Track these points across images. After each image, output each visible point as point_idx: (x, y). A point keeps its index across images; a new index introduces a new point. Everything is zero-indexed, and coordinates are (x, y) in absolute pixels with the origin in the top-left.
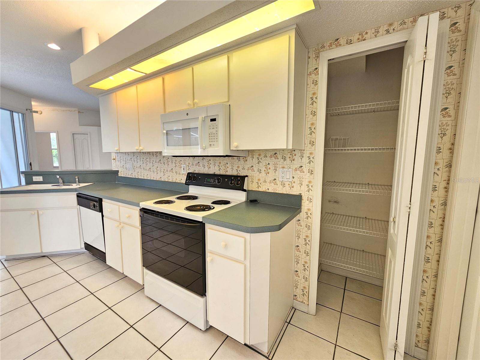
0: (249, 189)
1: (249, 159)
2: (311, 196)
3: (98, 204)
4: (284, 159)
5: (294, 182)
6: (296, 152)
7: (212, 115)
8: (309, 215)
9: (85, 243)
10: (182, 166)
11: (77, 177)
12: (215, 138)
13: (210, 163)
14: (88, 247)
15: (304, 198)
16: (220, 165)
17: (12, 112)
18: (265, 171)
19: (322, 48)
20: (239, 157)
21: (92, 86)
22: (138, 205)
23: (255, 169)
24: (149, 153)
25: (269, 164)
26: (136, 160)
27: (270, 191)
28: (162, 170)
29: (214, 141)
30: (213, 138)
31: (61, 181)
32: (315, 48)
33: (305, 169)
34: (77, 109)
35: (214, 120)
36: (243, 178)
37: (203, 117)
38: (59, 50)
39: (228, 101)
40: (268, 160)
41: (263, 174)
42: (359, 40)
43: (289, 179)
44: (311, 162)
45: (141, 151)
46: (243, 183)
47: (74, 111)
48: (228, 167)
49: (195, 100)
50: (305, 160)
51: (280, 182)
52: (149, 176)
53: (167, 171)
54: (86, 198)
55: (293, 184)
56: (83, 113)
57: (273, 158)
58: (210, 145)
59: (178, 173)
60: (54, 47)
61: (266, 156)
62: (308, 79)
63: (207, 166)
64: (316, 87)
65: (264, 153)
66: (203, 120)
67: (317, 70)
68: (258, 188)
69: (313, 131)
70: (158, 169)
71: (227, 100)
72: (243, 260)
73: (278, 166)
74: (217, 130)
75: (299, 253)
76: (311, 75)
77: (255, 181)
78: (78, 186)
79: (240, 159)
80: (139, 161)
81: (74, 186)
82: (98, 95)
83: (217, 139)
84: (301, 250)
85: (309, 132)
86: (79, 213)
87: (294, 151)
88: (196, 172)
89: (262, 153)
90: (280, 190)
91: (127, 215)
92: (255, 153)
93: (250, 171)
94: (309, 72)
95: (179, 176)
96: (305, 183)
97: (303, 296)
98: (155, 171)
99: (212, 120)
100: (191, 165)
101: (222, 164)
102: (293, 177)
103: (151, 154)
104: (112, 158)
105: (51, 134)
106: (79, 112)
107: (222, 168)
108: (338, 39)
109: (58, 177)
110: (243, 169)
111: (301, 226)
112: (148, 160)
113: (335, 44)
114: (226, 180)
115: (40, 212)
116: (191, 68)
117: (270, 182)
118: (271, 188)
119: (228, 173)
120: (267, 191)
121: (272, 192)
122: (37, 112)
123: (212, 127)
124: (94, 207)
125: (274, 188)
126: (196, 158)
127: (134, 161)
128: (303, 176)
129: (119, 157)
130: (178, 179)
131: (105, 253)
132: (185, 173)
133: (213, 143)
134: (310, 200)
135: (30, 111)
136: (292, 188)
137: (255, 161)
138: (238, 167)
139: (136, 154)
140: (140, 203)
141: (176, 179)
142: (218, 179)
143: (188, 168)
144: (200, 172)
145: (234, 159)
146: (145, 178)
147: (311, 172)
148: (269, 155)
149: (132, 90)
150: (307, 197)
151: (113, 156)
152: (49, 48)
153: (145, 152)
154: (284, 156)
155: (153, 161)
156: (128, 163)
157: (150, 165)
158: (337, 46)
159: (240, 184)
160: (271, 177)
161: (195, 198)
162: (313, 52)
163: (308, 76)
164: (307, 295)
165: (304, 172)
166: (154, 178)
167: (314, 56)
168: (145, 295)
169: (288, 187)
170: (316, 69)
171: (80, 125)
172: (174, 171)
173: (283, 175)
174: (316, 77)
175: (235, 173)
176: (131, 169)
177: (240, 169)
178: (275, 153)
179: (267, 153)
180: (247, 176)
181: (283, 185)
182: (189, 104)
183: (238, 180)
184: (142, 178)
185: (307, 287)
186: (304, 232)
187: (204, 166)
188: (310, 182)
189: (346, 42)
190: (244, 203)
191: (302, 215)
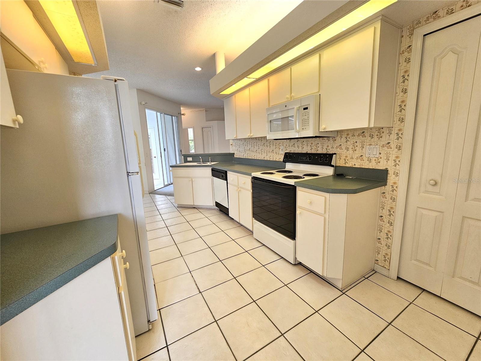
0: (337, 165)
1: (338, 138)
2: (398, 170)
3: (225, 175)
4: (372, 136)
5: (381, 158)
6: (384, 130)
7: (305, 104)
8: (395, 188)
9: (216, 202)
10: (281, 147)
11: (210, 158)
12: (307, 123)
13: (303, 144)
14: (217, 204)
15: (391, 172)
16: (312, 145)
17: (172, 116)
18: (352, 148)
19: (417, 24)
20: (329, 137)
21: (222, 93)
22: (250, 175)
23: (343, 147)
24: (256, 138)
25: (356, 142)
26: (246, 144)
27: (356, 166)
28: (266, 152)
29: (306, 126)
30: (305, 123)
31: (201, 160)
32: (410, 25)
33: (393, 145)
34: (205, 109)
35: (306, 108)
36: (331, 156)
37: (298, 107)
38: (201, 70)
39: (319, 92)
40: (356, 139)
41: (351, 151)
42: (463, 8)
43: (376, 155)
44: (400, 138)
45: (251, 137)
46: (331, 160)
47: (203, 110)
48: (319, 147)
49: (292, 94)
50: (394, 136)
51: (367, 158)
52: (255, 157)
53: (269, 152)
54: (217, 171)
55: (380, 160)
56: (208, 111)
57: (361, 137)
58: (303, 129)
59: (277, 153)
60: (198, 69)
61: (354, 135)
62: (401, 58)
63: (301, 146)
64: (408, 65)
65: (352, 132)
66: (298, 110)
67: (410, 48)
68: (345, 164)
69: (403, 108)
70: (263, 150)
71: (317, 91)
72: (324, 213)
73: (365, 144)
74: (308, 116)
75: (383, 223)
76: (404, 54)
77: (343, 158)
78: (211, 164)
79: (330, 139)
80: (248, 145)
81: (208, 164)
82: (223, 98)
83: (308, 123)
84: (385, 220)
85: (398, 109)
86: (213, 182)
87: (382, 128)
88: (292, 152)
89: (350, 133)
90: (366, 165)
91: (243, 182)
92: (343, 133)
93: (338, 149)
94: (401, 51)
95: (279, 156)
96: (392, 158)
97: (385, 261)
98: (260, 152)
99: (305, 109)
100: (287, 146)
101: (313, 144)
102: (380, 153)
103: (258, 139)
104: (230, 144)
105: (189, 129)
106: (206, 111)
107: (313, 148)
108: (436, 12)
109: (201, 158)
110: (332, 147)
111: (386, 198)
112: (255, 144)
113: (433, 17)
114: (316, 157)
115: (193, 180)
116: (290, 68)
117: (357, 158)
118: (358, 164)
119: (319, 152)
120: (354, 166)
121: (359, 167)
122: (183, 114)
123: (304, 114)
124: (222, 177)
125: (360, 164)
126: (292, 140)
127: (245, 145)
128: (390, 151)
129: (235, 143)
130: (277, 159)
131: (228, 209)
132: (283, 153)
133: (305, 127)
134: (397, 174)
135: (180, 114)
136: (378, 164)
137: (344, 140)
138: (328, 146)
139: (247, 140)
140: (252, 173)
141: (276, 158)
142: (309, 157)
143: (285, 149)
144: (295, 152)
145: (324, 139)
146: (253, 158)
147: (399, 148)
148: (356, 134)
149: (246, 91)
150: (393, 171)
151: (231, 142)
152: (196, 70)
153: (253, 138)
154: (372, 134)
155: (259, 145)
156: (241, 147)
157: (256, 148)
158: (435, 19)
159: (328, 160)
160: (358, 154)
161: (290, 172)
162: (407, 30)
163: (401, 55)
164: (389, 261)
165: (391, 148)
166: (259, 158)
167: (408, 34)
168: (253, 237)
169: (375, 163)
170: (410, 46)
171: (206, 121)
172: (274, 152)
173: (370, 152)
174: (409, 55)
175: (324, 152)
176: (243, 152)
177: (330, 147)
178: (362, 132)
179: (355, 132)
180: (335, 154)
181: (370, 160)
182: (287, 98)
183: (327, 157)
184: (251, 158)
185: (389, 254)
186: (388, 203)
187: (298, 147)
188: (397, 157)
189: (446, 13)
190: (332, 177)
191: (388, 188)
